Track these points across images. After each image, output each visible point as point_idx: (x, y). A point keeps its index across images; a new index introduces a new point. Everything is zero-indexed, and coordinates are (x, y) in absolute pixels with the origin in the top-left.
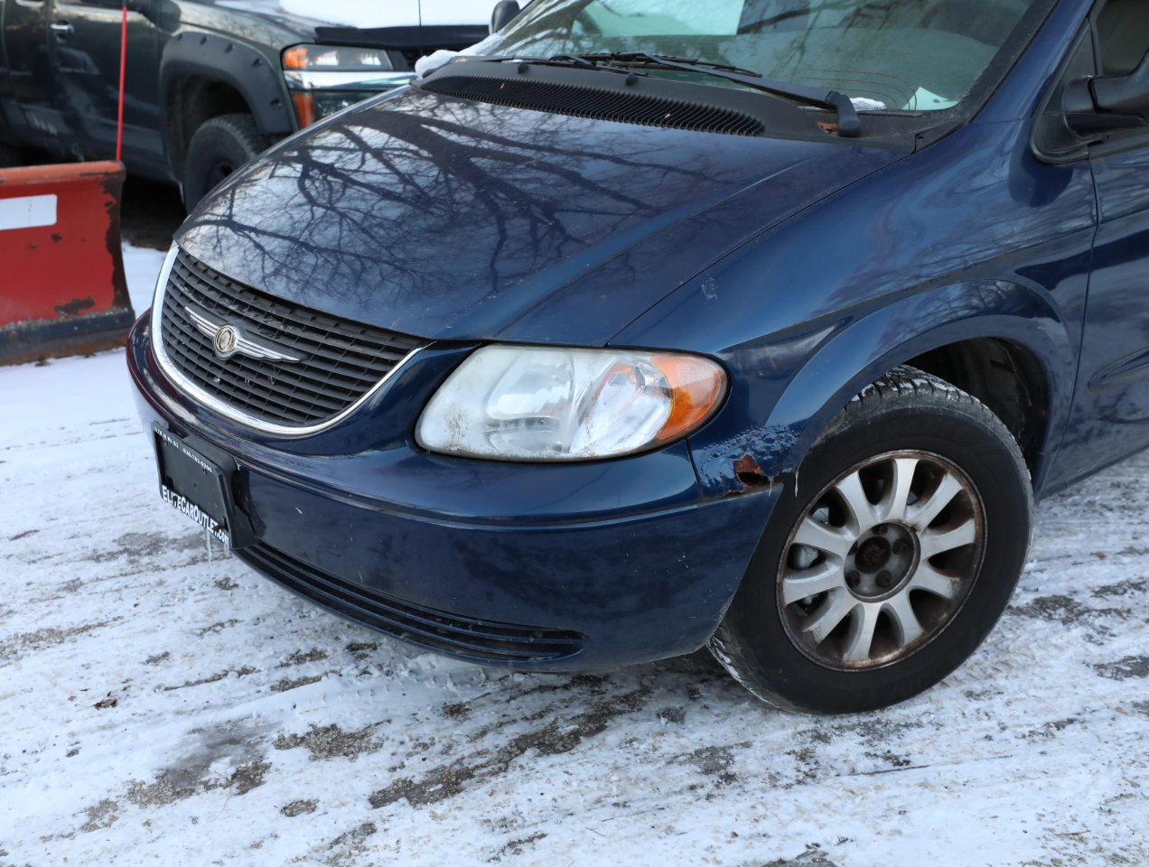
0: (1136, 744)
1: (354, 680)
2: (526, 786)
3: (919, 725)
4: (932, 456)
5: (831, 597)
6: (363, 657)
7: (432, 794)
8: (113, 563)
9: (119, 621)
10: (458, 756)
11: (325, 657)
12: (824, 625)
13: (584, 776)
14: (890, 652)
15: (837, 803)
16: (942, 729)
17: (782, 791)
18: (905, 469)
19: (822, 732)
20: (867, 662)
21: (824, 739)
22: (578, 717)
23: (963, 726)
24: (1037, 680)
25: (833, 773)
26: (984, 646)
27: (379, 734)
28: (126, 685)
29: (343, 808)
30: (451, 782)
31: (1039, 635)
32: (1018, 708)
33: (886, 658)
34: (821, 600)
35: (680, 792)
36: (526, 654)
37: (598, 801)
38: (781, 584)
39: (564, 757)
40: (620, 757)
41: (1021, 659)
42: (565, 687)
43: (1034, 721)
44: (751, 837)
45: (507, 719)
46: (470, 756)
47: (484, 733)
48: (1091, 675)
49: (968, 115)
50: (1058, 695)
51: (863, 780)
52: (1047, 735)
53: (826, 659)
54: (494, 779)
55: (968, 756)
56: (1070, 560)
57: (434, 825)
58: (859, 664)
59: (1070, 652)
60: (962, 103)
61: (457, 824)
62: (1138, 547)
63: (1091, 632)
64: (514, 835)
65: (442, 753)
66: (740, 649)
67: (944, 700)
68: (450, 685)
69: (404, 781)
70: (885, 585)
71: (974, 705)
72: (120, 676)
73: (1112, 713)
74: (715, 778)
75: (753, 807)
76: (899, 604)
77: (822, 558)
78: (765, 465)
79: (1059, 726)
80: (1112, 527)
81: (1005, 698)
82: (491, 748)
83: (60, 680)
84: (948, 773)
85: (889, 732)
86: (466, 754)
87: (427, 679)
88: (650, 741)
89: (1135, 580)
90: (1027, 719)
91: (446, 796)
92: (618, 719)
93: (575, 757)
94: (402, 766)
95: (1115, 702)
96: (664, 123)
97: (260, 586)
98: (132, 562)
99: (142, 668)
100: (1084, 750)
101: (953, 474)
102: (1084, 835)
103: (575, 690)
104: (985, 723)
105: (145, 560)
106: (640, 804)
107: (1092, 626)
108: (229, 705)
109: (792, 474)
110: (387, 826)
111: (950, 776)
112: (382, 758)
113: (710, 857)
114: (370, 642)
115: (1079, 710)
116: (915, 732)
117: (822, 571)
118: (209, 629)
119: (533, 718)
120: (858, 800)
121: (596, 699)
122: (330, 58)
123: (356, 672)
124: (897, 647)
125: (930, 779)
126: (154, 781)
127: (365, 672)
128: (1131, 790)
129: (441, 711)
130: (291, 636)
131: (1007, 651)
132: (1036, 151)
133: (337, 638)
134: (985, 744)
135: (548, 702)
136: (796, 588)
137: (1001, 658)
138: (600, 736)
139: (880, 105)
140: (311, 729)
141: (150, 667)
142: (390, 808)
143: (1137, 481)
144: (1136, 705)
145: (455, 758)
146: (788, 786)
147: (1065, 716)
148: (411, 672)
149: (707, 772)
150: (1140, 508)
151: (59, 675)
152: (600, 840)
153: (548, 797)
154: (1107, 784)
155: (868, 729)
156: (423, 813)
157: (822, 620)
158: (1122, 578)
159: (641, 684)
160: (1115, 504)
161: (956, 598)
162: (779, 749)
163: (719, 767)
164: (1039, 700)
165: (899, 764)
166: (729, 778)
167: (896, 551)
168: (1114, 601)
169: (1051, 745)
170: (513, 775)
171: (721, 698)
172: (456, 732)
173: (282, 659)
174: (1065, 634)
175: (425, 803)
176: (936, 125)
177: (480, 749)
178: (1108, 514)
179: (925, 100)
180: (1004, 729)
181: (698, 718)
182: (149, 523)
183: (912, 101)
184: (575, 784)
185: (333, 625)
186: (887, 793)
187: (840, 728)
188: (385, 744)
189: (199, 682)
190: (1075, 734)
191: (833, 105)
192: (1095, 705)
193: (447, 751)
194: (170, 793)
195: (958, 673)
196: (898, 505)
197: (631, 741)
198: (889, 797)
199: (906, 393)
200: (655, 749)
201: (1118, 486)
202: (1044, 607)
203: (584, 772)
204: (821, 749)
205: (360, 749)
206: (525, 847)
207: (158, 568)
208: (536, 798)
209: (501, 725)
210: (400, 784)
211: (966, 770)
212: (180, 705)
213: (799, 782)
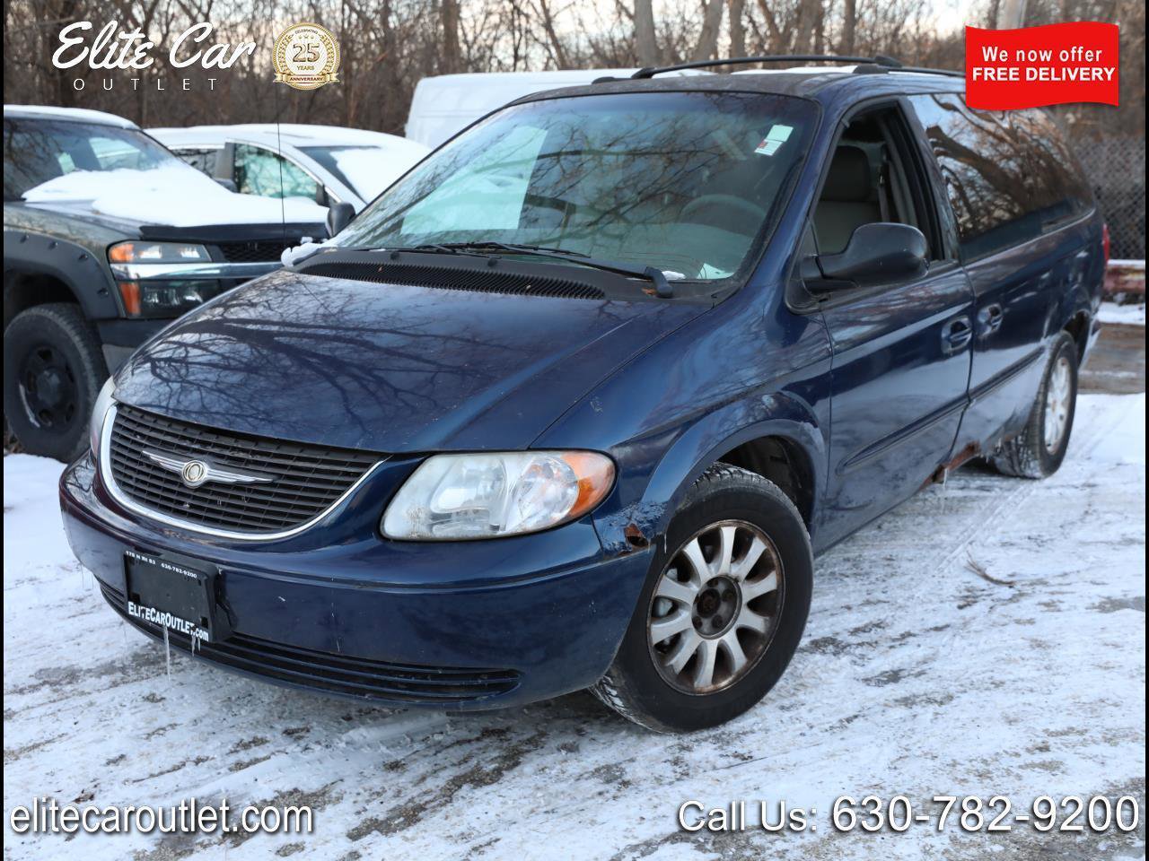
0: (903, 725)
1: (301, 755)
2: (472, 809)
3: (753, 732)
4: (745, 524)
5: (683, 637)
6: (300, 738)
7: (398, 825)
8: (37, 694)
9: (64, 738)
10: (409, 797)
11: (267, 741)
12: (680, 659)
13: (515, 797)
14: (726, 678)
15: (709, 790)
16: (769, 733)
17: (667, 787)
18: (728, 534)
19: (685, 745)
20: (711, 687)
21: (688, 749)
22: (496, 758)
23: (783, 729)
24: (827, 693)
25: (701, 770)
26: (784, 676)
27: (338, 790)
28: (95, 783)
29: (328, 844)
30: (411, 815)
31: (819, 664)
32: (818, 713)
33: (724, 683)
34: (676, 639)
35: (593, 798)
36: (474, 694)
37: (532, 811)
38: (650, 629)
39: (495, 786)
40: (539, 780)
41: (812, 681)
42: (478, 739)
43: (830, 719)
44: (654, 818)
45: (438, 767)
46: (419, 796)
47: (423, 779)
48: (862, 686)
49: (743, 282)
50: (843, 701)
51: (722, 773)
52: (843, 727)
53: (683, 687)
54: (444, 809)
55: (792, 748)
56: (829, 613)
57: (408, 845)
58: (706, 689)
59: (844, 673)
60: (737, 273)
61: (426, 842)
62: (872, 600)
63: (855, 658)
64: (475, 843)
65: (395, 797)
66: (623, 682)
67: (764, 715)
68: (383, 749)
69: (371, 820)
70: (719, 626)
71: (787, 715)
72: (87, 777)
73: (882, 708)
74: (615, 784)
75: (650, 799)
76: (730, 639)
77: (676, 606)
78: (645, 530)
79: (849, 720)
80: (851, 588)
81: (808, 707)
82: (433, 788)
83: (30, 787)
84: (782, 760)
85: (732, 739)
86: (415, 794)
87: (362, 747)
88: (558, 767)
89: (876, 622)
90: (826, 719)
91: (409, 825)
92: (528, 755)
93: (503, 786)
94: (365, 810)
95: (882, 701)
96: (527, 291)
97: (186, 696)
98: (55, 691)
99: (104, 769)
100: (869, 733)
101: (760, 537)
102: (883, 785)
103: (487, 741)
104: (798, 725)
105: (69, 688)
106: (565, 809)
107: (854, 654)
108: (196, 786)
109: (662, 536)
110: (369, 851)
111: (783, 762)
112: (346, 805)
113: (630, 835)
114: (302, 727)
115: (859, 709)
116: (751, 737)
117: (677, 616)
118: (153, 733)
119: (460, 764)
120: (724, 784)
121: (505, 744)
122: (154, 252)
123: (299, 749)
124: (730, 675)
125: (770, 765)
126: (155, 848)
127: (306, 748)
128: (906, 753)
129: (383, 768)
130: (231, 730)
131: (800, 676)
132: (789, 306)
133: (272, 727)
134: (801, 738)
135: (468, 751)
136: (660, 632)
137: (799, 682)
138: (518, 768)
139: (682, 276)
140: (276, 794)
141: (112, 767)
142: (366, 840)
143: (860, 556)
144: (896, 701)
145: (407, 799)
146: (671, 783)
147: (851, 714)
148: (347, 743)
149: (608, 782)
150: (867, 574)
151: (28, 783)
152: (543, 837)
153: (492, 814)
154: (890, 752)
155: (717, 739)
156: (396, 839)
157: (679, 655)
158: (866, 621)
159: (537, 730)
160: (849, 572)
161: (768, 632)
162: (656, 760)
163: (616, 778)
164: (831, 706)
165: (745, 759)
166: (626, 784)
167: (725, 599)
168: (864, 637)
169: (846, 733)
170: (458, 804)
171: (604, 732)
172: (401, 781)
173: (230, 747)
174: (838, 662)
175: (395, 831)
176: (723, 288)
177: (424, 789)
178: (846, 579)
179: (709, 272)
180: (811, 727)
181: (590, 747)
182: (58, 659)
183: (702, 271)
184: (510, 802)
185: (265, 718)
186: (743, 778)
187: (697, 741)
188: (345, 796)
189: (162, 773)
190: (860, 724)
191: (650, 277)
192: (869, 704)
193: (398, 794)
194: (173, 855)
195: (771, 694)
196: (725, 564)
197: (543, 769)
198: (745, 781)
199: (725, 478)
200: (563, 772)
201: (848, 560)
202: (817, 645)
203: (515, 793)
204: (686, 756)
205: (325, 803)
206: (487, 849)
207: (83, 693)
208: (483, 817)
209: (435, 772)
210: (368, 822)
211: (793, 757)
212: (153, 791)
213: (678, 780)
